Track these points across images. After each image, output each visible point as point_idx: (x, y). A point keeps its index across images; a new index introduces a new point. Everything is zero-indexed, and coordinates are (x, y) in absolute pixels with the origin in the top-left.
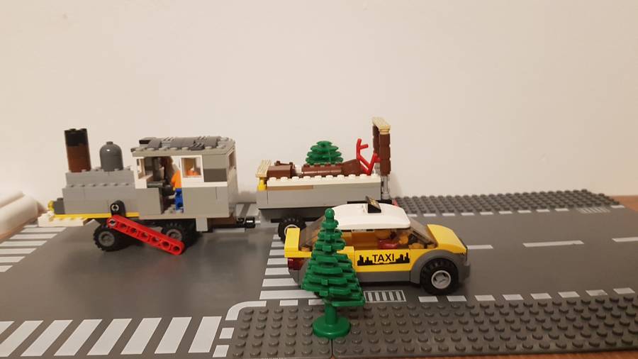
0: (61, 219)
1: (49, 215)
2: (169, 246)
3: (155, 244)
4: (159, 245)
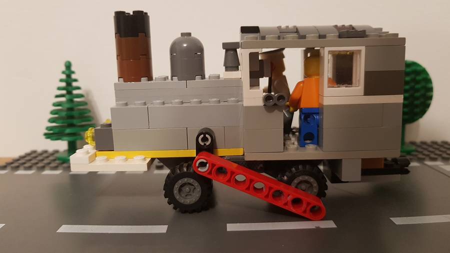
0: (107, 160)
1: (88, 153)
2: (304, 206)
3: (280, 203)
4: (286, 204)
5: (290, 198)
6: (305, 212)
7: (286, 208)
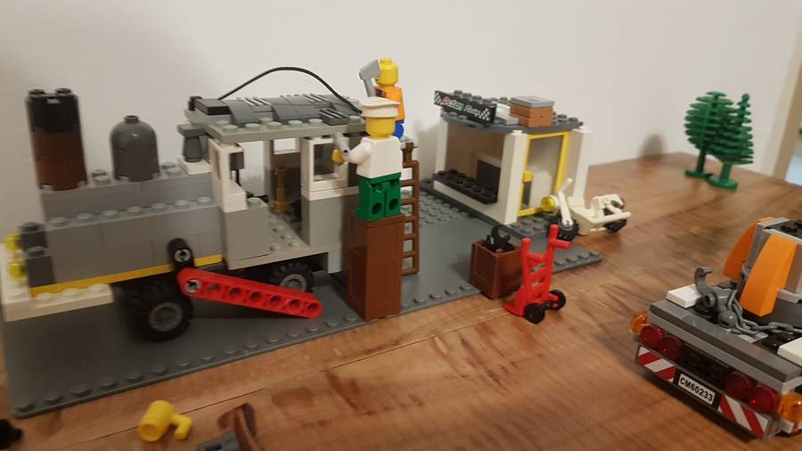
2: (302, 307)
3: (277, 309)
4: (284, 308)
5: (287, 301)
6: (303, 311)
7: (284, 312)
